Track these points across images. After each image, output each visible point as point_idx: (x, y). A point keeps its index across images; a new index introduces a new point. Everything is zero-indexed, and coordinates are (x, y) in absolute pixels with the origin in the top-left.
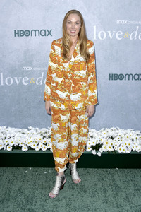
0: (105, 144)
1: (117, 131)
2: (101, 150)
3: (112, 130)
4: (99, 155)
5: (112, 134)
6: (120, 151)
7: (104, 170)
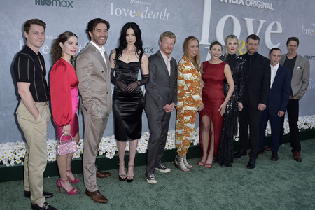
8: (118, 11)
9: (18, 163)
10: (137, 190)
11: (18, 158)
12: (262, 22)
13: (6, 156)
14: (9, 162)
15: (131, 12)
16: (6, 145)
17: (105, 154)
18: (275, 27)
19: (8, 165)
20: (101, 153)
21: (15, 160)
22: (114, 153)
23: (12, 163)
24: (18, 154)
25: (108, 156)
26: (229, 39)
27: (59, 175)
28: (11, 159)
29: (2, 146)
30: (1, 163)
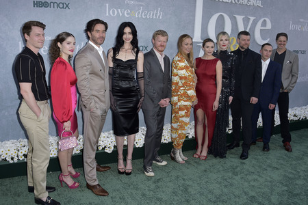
8: (113, 11)
9: (21, 159)
10: (135, 183)
11: (21, 154)
12: (252, 19)
13: (9, 154)
14: (12, 159)
15: (126, 12)
16: (9, 142)
17: (104, 149)
18: (264, 23)
19: (11, 162)
20: (100, 148)
21: (18, 156)
22: (113, 148)
23: (16, 160)
24: (20, 151)
25: (107, 151)
26: (220, 36)
27: (61, 170)
28: (15, 155)
29: (5, 144)
30: (5, 160)
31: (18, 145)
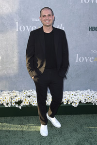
0: (24, 101)
1: (32, 92)
2: (22, 105)
3: (30, 92)
4: (20, 108)
5: (29, 94)
6: (34, 105)
7: (24, 117)
9: (13, 105)
11: (13, 102)
13: (6, 101)
14: (7, 104)
16: (7, 92)
17: (71, 103)
19: (7, 106)
21: (11, 103)
22: (78, 103)
23: (9, 106)
24: (13, 99)
25: (73, 105)
28: (9, 102)
29: (3, 93)
30: (3, 104)
31: (12, 95)
